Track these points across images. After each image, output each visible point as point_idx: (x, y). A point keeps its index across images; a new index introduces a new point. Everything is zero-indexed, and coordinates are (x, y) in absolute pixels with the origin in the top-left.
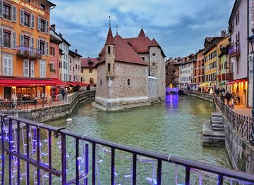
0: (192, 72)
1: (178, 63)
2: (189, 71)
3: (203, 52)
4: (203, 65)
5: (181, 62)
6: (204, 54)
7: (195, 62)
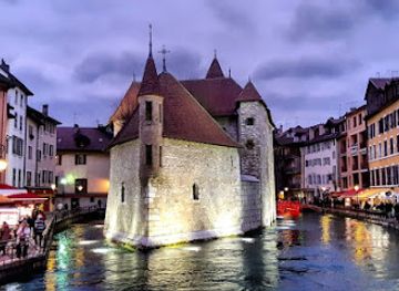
0: (334, 162)
1: (296, 140)
2: (327, 160)
3: (364, 114)
4: (364, 145)
5: (304, 138)
6: (367, 119)
7: (342, 139)
